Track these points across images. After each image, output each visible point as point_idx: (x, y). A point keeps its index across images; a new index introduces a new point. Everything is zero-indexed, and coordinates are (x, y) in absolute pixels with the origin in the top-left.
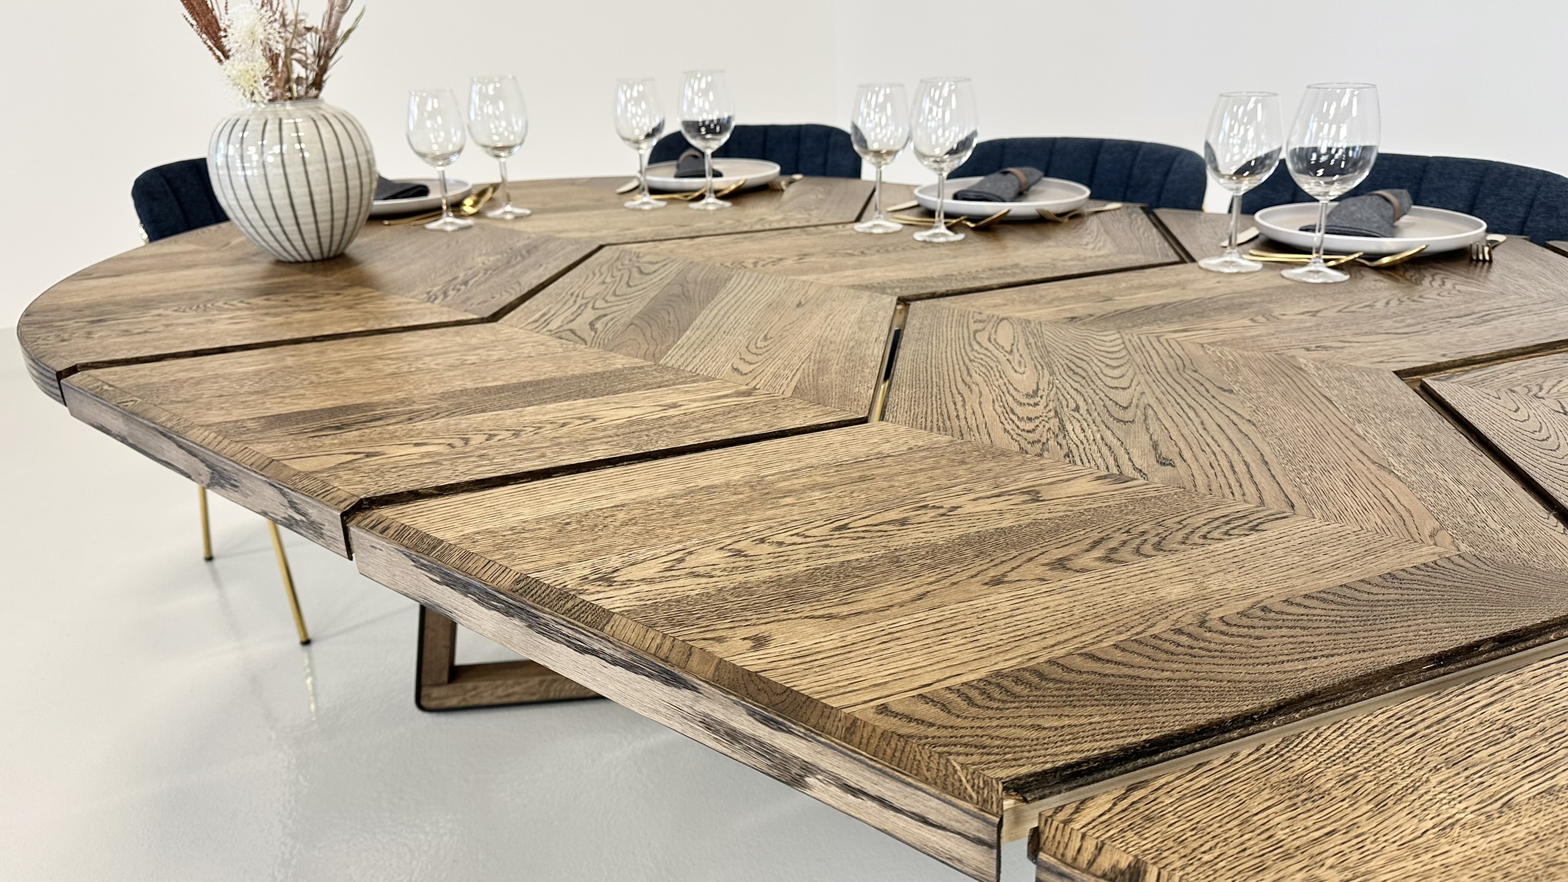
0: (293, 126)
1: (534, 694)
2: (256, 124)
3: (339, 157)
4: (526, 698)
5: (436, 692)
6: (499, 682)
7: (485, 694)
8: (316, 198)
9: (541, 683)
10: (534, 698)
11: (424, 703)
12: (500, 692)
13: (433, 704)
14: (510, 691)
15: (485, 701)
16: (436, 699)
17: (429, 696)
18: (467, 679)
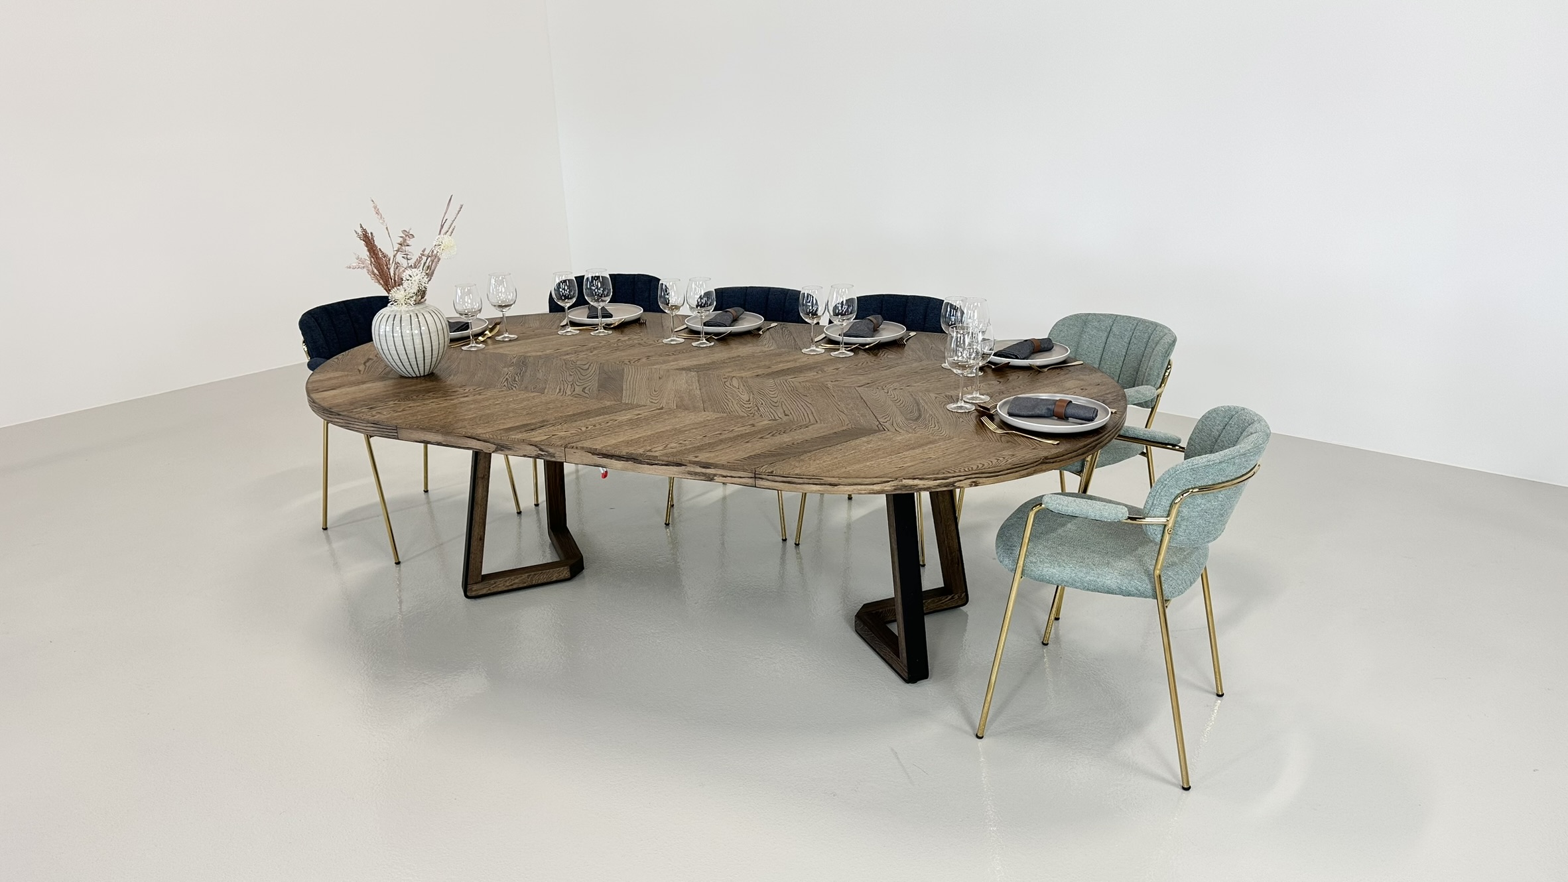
1: (525, 583)
4: (521, 586)
5: (475, 587)
6: (508, 578)
7: (500, 585)
9: (528, 577)
10: (525, 585)
11: (468, 594)
12: (507, 583)
13: (474, 594)
14: (513, 582)
15: (500, 589)
16: (475, 591)
17: (471, 589)
18: (491, 579)
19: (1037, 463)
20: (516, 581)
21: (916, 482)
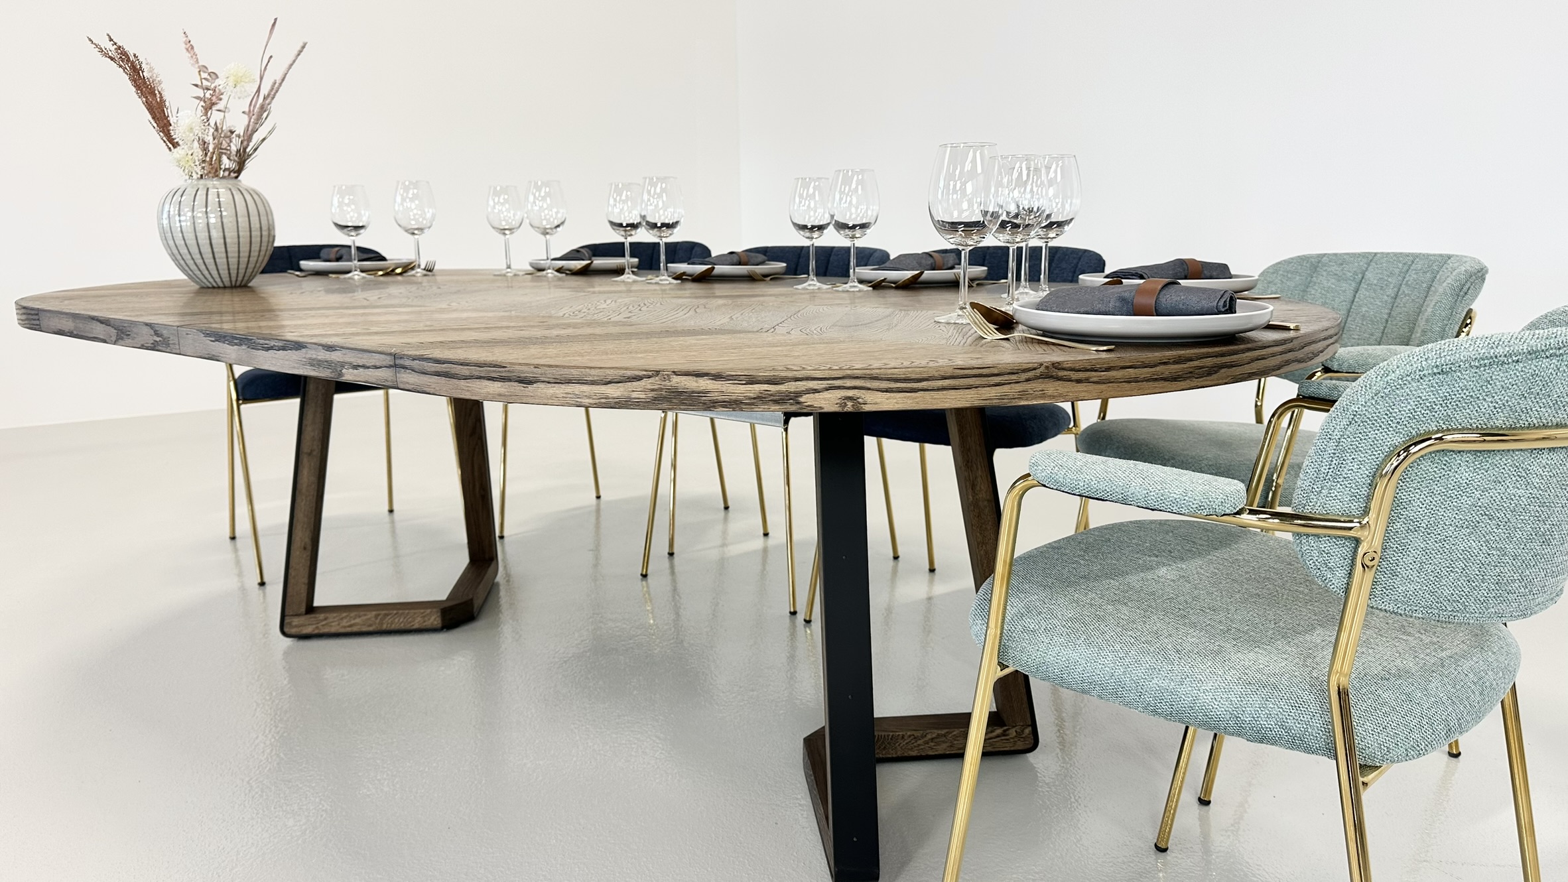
0: (216, 193)
1: (372, 626)
2: (191, 192)
3: (246, 215)
4: (365, 629)
5: (296, 621)
6: (344, 615)
7: (333, 624)
9: (376, 616)
10: (371, 629)
11: (286, 630)
12: (345, 623)
13: (293, 631)
14: (353, 622)
15: (333, 630)
16: (296, 626)
17: (290, 623)
18: (321, 613)
19: (1030, 374)
20: (358, 620)
21: (704, 384)
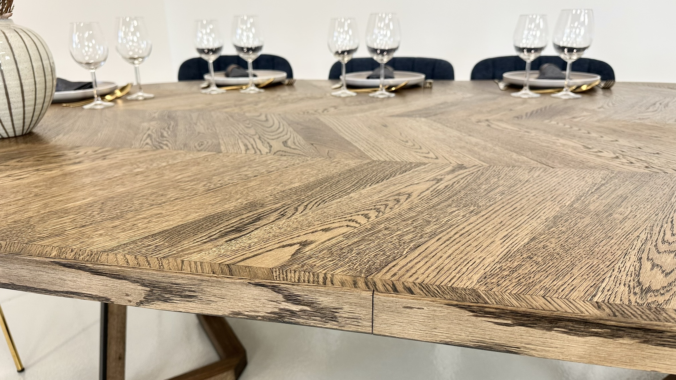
8: (25, 88)
